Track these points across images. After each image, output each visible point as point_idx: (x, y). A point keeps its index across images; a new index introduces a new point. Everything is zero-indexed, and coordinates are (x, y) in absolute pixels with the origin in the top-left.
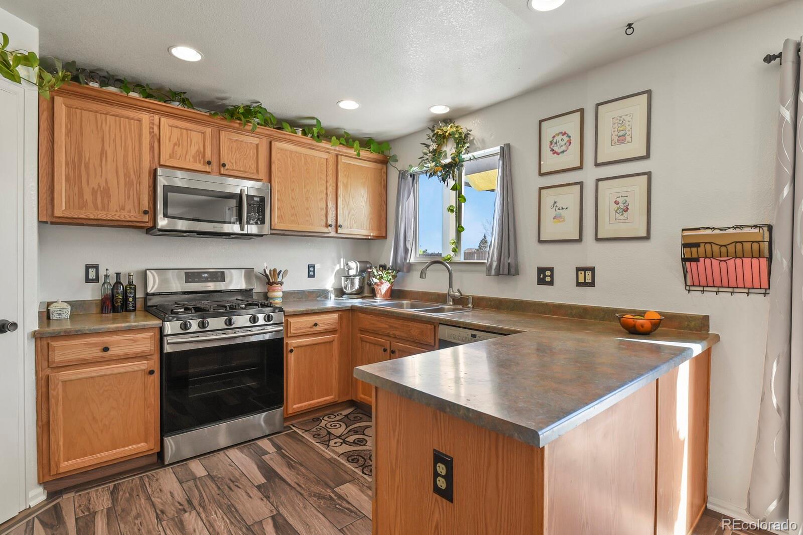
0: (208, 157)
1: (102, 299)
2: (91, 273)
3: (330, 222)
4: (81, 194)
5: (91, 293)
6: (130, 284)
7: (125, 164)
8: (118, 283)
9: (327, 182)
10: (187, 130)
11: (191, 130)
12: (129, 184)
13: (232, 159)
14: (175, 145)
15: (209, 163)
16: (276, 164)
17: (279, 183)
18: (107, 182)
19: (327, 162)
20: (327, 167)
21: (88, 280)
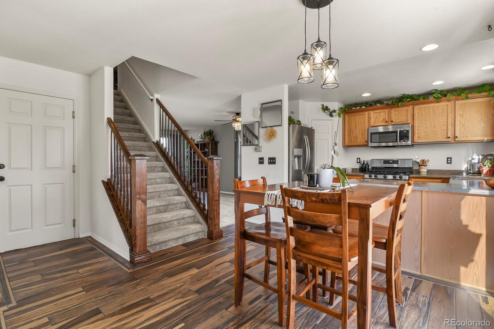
0: (387, 120)
1: (360, 168)
2: (359, 161)
3: (449, 136)
4: (351, 139)
5: (358, 166)
6: (367, 164)
7: (361, 129)
8: (364, 163)
9: (447, 116)
10: (379, 112)
11: (380, 112)
12: (362, 134)
13: (396, 118)
14: (375, 119)
15: (386, 122)
16: (416, 115)
17: (418, 123)
18: (357, 134)
19: (447, 106)
20: (447, 109)
21: (358, 163)
